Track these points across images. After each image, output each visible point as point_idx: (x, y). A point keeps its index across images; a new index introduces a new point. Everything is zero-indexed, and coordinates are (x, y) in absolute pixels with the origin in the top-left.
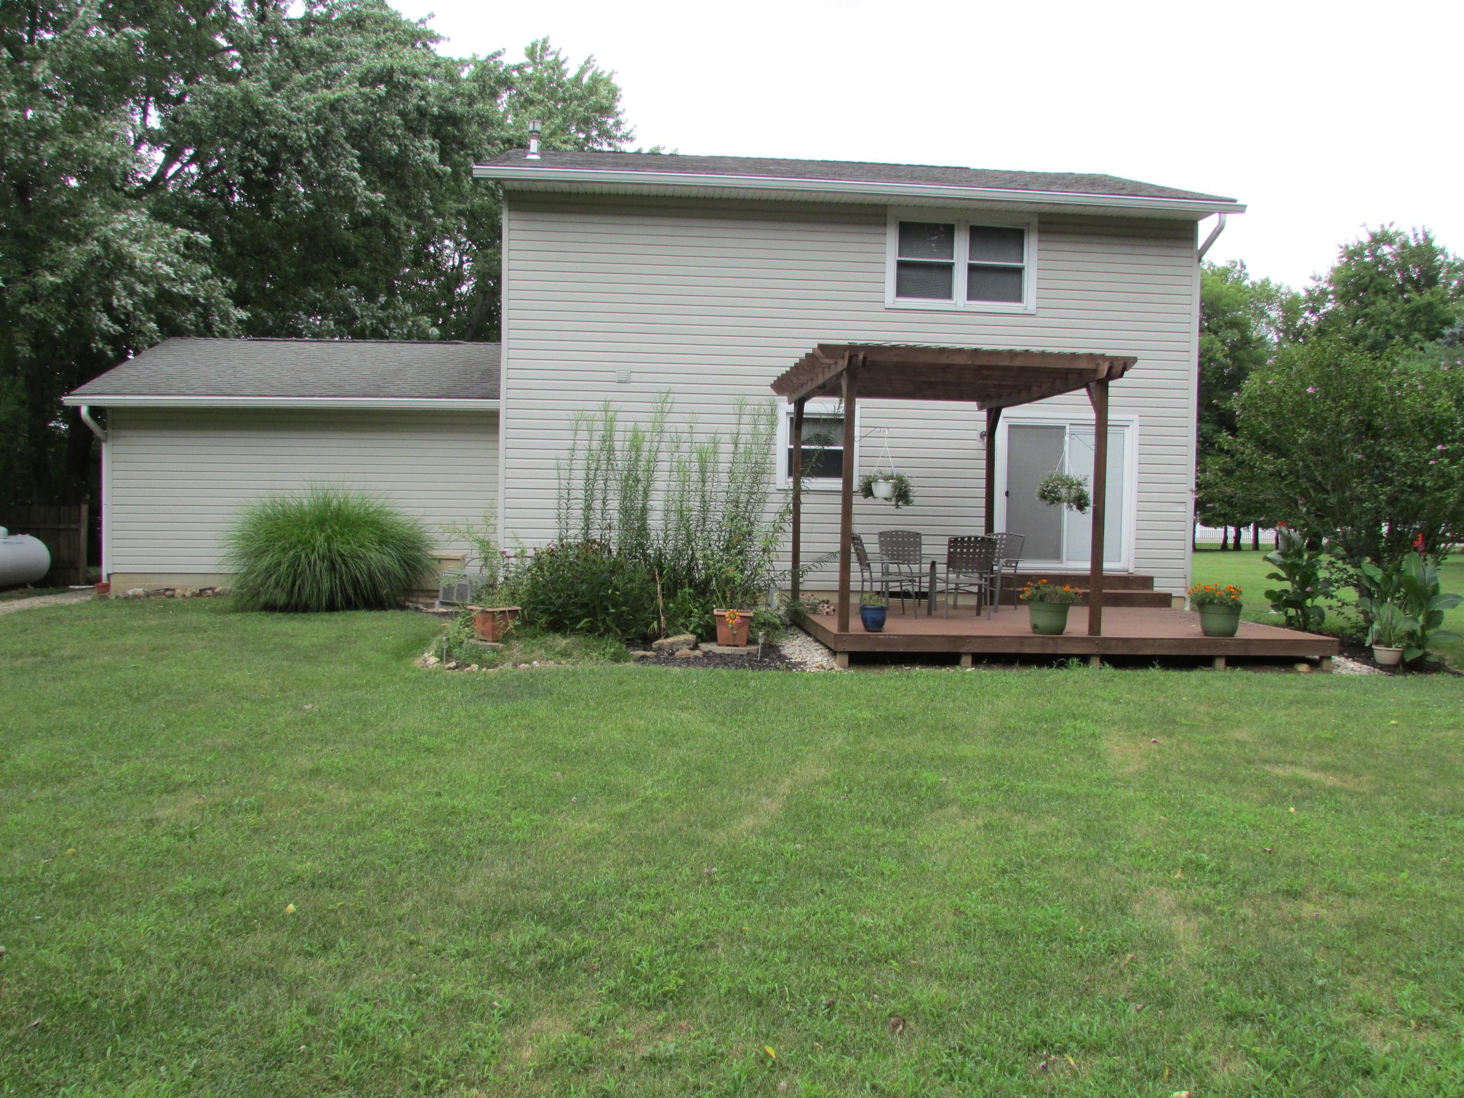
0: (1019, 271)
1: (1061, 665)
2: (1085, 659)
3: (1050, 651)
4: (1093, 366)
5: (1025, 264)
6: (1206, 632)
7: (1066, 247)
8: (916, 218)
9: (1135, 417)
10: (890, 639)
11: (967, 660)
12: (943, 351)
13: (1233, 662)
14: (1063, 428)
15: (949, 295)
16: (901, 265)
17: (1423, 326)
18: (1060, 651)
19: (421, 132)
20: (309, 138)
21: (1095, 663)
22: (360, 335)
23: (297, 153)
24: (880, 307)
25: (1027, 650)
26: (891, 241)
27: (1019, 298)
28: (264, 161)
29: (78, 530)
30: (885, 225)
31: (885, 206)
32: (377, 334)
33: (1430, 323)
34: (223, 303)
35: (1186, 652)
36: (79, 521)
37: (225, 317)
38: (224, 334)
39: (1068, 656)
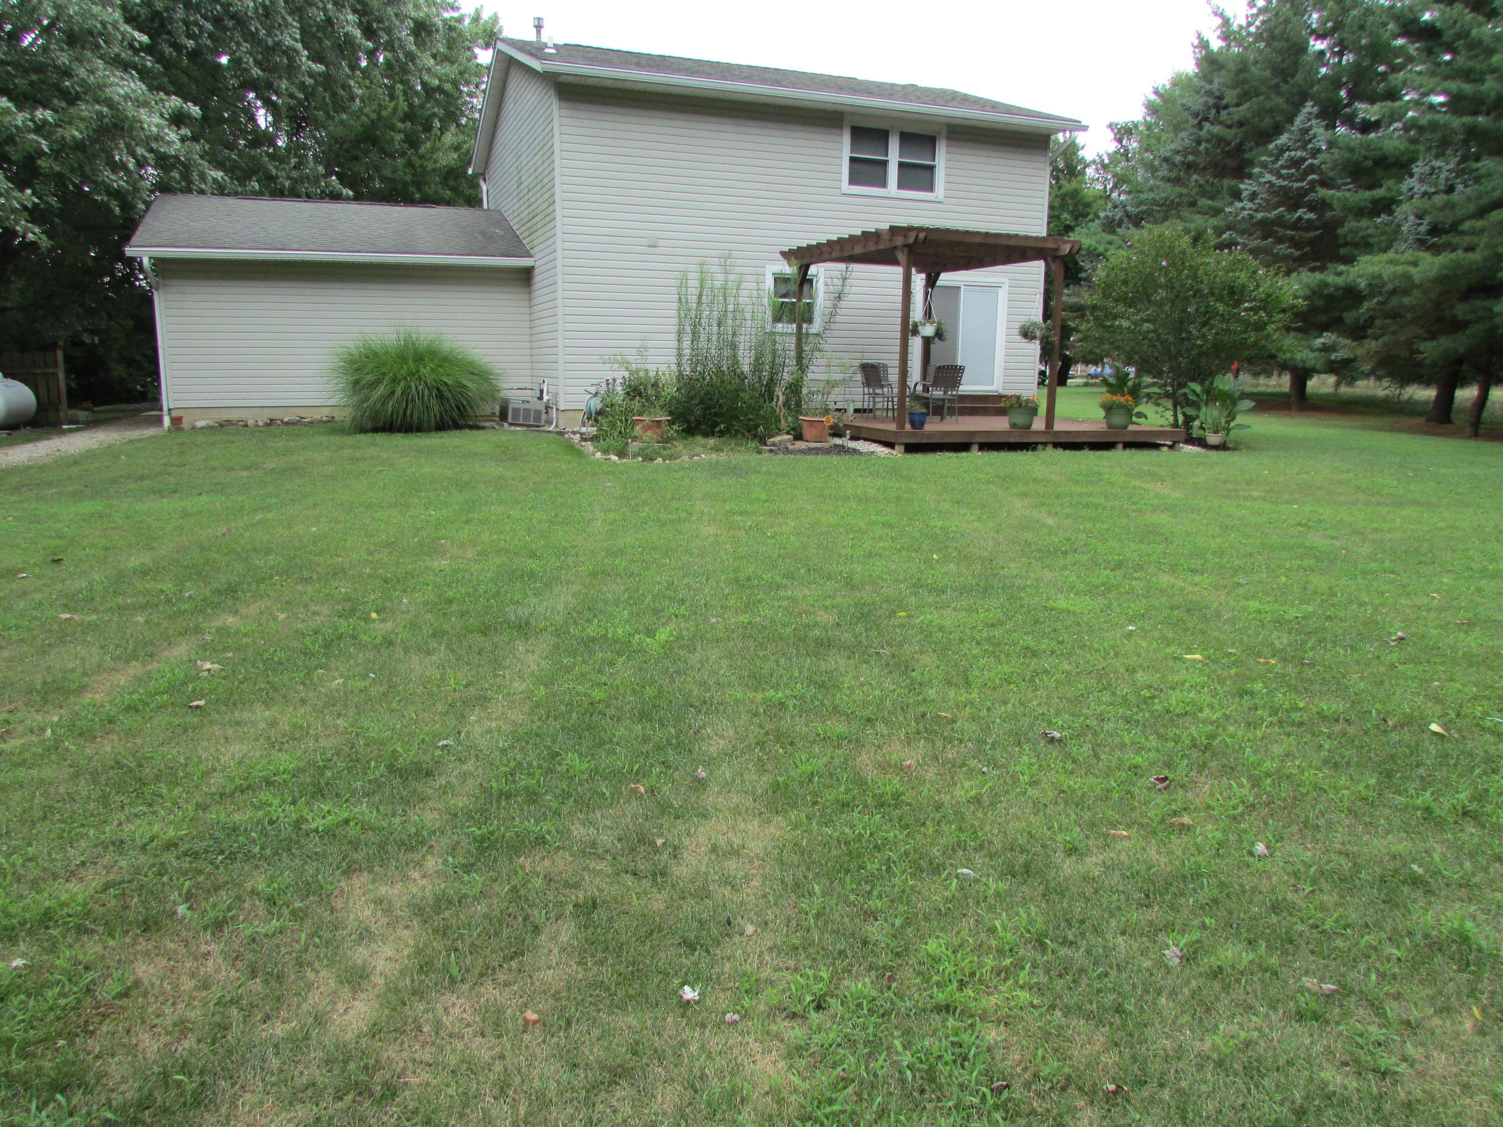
0: (931, 168)
1: (1034, 449)
2: (1045, 444)
3: (1024, 441)
4: (1055, 246)
5: (936, 163)
6: (1109, 427)
7: (965, 151)
8: (864, 123)
9: (1006, 280)
10: (931, 434)
11: (975, 447)
12: (967, 233)
13: (1128, 445)
14: (959, 288)
15: (883, 184)
16: (852, 160)
17: (1071, 208)
18: (1031, 440)
19: (343, 6)
20: (256, 9)
21: (1050, 447)
22: (279, 194)
23: (240, 21)
24: (837, 192)
25: (1012, 440)
26: (846, 139)
27: (930, 188)
28: (209, 26)
29: (55, 375)
30: (841, 127)
31: (842, 114)
32: (294, 194)
33: (1075, 205)
34: (200, 165)
35: (1102, 440)
36: (55, 365)
37: (203, 177)
38: (202, 192)
39: (1037, 444)
